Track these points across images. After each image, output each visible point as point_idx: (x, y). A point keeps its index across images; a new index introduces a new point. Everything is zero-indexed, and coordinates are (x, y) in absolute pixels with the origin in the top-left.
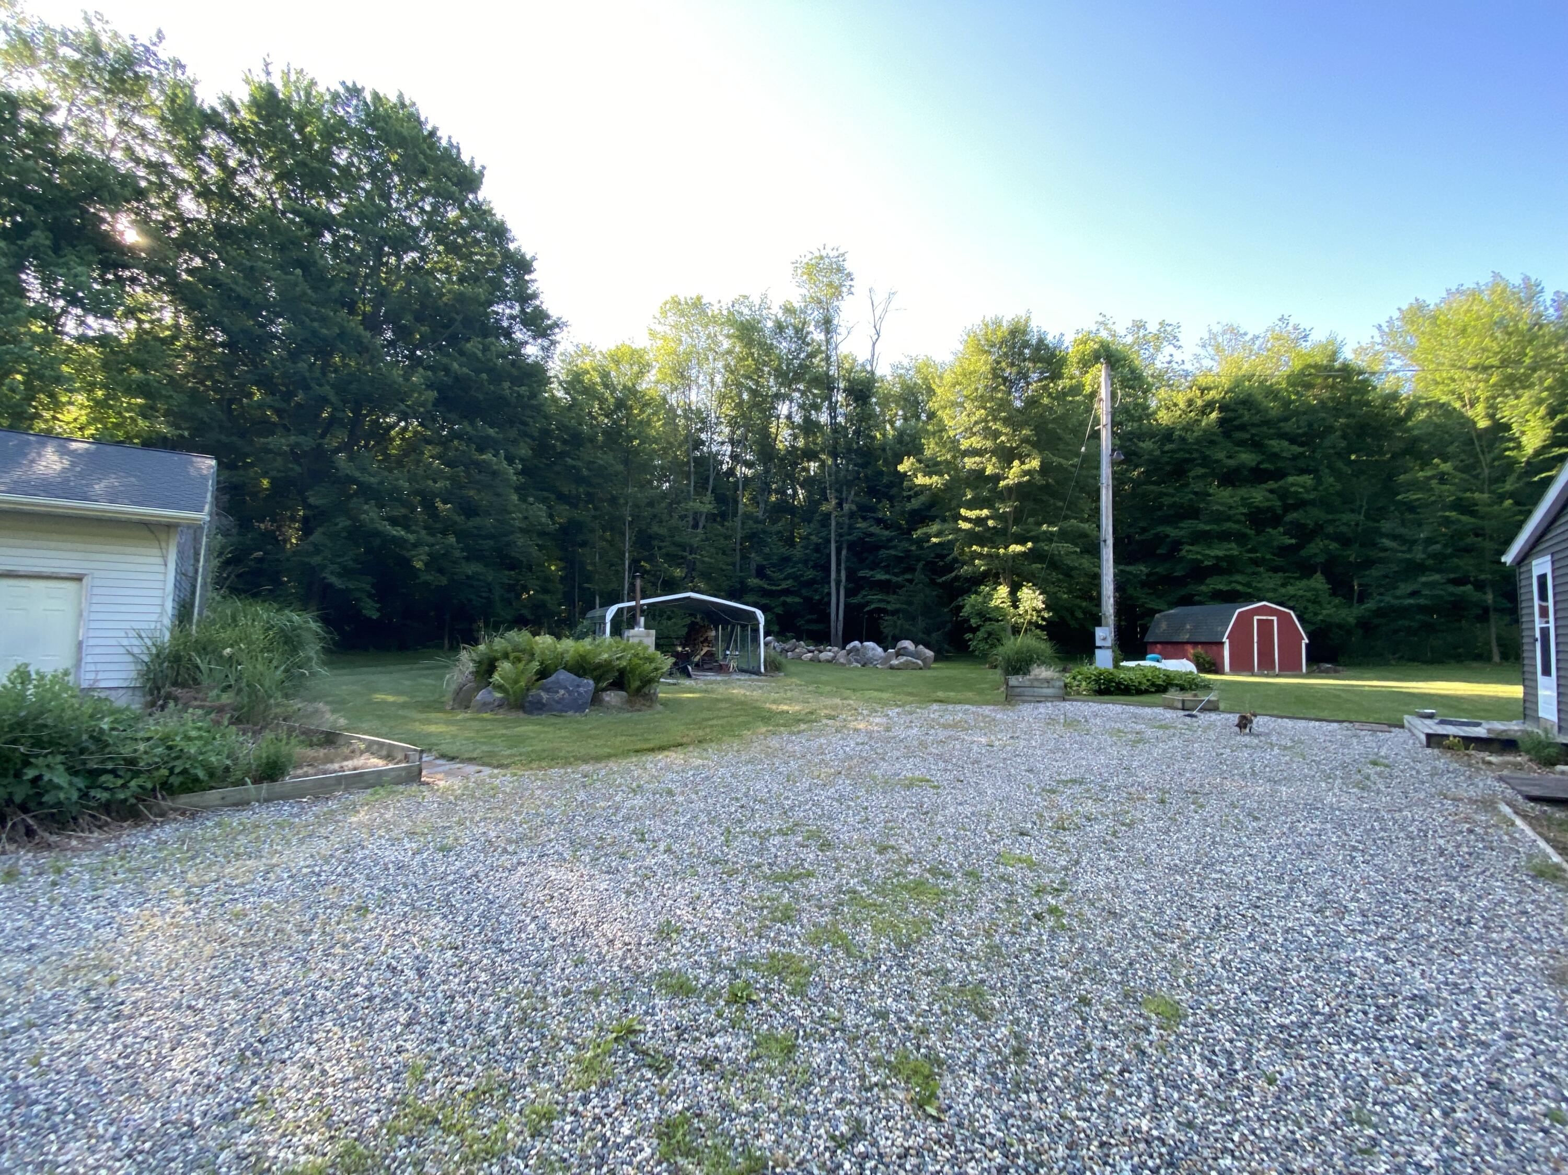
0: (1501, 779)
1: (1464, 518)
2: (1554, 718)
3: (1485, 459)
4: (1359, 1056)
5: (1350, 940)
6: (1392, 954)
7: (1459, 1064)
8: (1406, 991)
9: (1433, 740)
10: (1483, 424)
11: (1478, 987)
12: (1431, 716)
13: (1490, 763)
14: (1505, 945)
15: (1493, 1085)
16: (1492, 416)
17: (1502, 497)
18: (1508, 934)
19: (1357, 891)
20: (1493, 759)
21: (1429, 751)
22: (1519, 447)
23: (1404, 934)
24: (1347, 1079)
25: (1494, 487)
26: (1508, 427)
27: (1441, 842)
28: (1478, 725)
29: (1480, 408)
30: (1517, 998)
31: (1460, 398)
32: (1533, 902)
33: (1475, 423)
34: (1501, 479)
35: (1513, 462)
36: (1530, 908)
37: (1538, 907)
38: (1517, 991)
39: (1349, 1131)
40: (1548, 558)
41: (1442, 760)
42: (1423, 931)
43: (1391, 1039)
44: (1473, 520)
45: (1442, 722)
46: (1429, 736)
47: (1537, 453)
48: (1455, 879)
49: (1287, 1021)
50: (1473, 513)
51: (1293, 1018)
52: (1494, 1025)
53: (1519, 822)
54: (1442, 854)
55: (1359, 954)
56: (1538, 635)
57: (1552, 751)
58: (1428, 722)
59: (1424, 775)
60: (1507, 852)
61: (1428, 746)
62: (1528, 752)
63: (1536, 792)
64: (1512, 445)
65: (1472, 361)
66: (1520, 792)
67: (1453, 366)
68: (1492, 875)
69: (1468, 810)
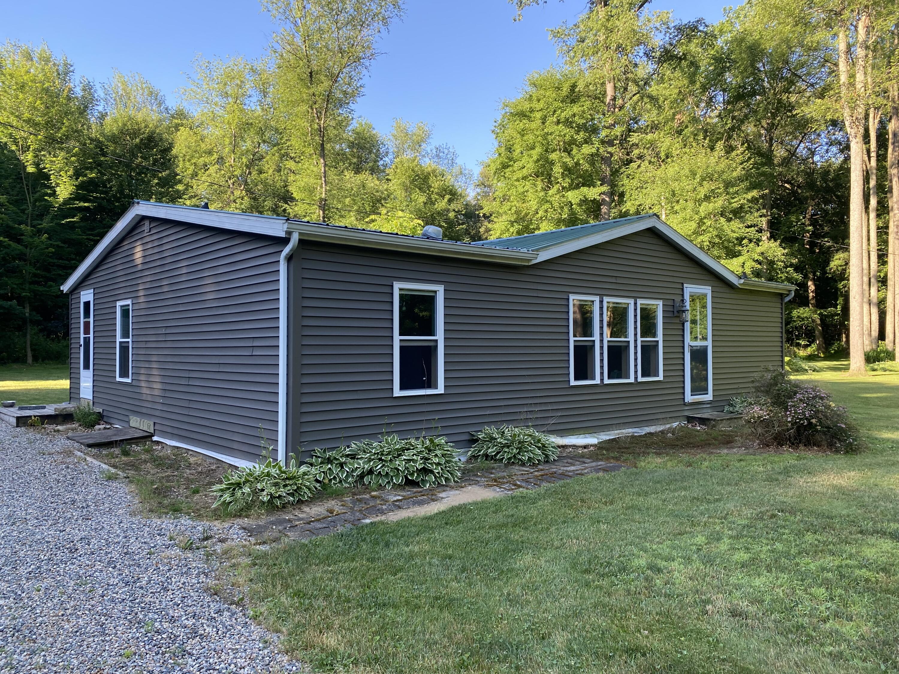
0: (68, 438)
1: (13, 244)
2: (91, 398)
3: (30, 199)
4: (70, 566)
5: (38, 530)
6: (62, 528)
7: (110, 553)
8: (76, 538)
9: (21, 421)
10: (31, 169)
11: (105, 525)
12: (12, 405)
13: (58, 431)
14: (108, 509)
15: (126, 554)
16: (37, 165)
17: (40, 232)
18: (106, 505)
19: (26, 510)
20: (60, 427)
21: (18, 429)
22: (54, 194)
23: (61, 520)
24: (70, 576)
25: (35, 222)
26: (47, 177)
27: (54, 476)
28: (44, 408)
29: (30, 156)
30: (122, 525)
31: (16, 142)
32: (111, 491)
33: (25, 167)
34: (41, 216)
35: (50, 206)
36: (110, 493)
37: (114, 492)
38: (121, 522)
39: (82, 589)
40: (92, 291)
41: (31, 434)
42: (69, 516)
43: (80, 556)
44: (20, 247)
45: (21, 409)
46: (18, 418)
47: (67, 202)
48: (71, 491)
49: (30, 569)
50: (19, 241)
51: (32, 567)
52: (118, 536)
53: (88, 459)
54: (58, 482)
55: (46, 534)
56: (82, 342)
57: (93, 417)
58: (11, 409)
59: (25, 444)
60: (90, 473)
61: (18, 426)
62: (79, 421)
63: (91, 441)
64: (49, 191)
65: (26, 116)
66: (81, 443)
67: (12, 113)
68: (87, 485)
69: (60, 458)
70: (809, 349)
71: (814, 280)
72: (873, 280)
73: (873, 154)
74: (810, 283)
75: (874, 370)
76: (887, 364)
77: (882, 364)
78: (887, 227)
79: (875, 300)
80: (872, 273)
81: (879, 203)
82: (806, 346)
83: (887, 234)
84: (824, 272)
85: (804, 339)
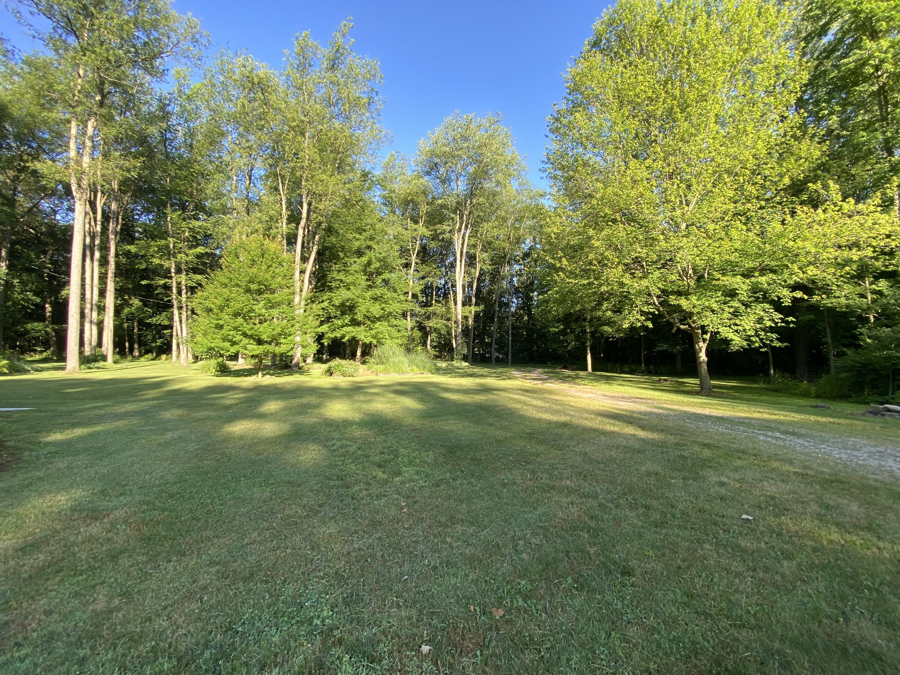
70: (45, 354)
71: (50, 303)
72: (94, 307)
73: (99, 223)
74: (47, 306)
75: (90, 368)
76: (101, 364)
77: (97, 364)
78: (107, 274)
79: (95, 321)
80: (94, 302)
81: (101, 256)
82: (41, 352)
83: (107, 278)
84: (57, 298)
85: (40, 346)
